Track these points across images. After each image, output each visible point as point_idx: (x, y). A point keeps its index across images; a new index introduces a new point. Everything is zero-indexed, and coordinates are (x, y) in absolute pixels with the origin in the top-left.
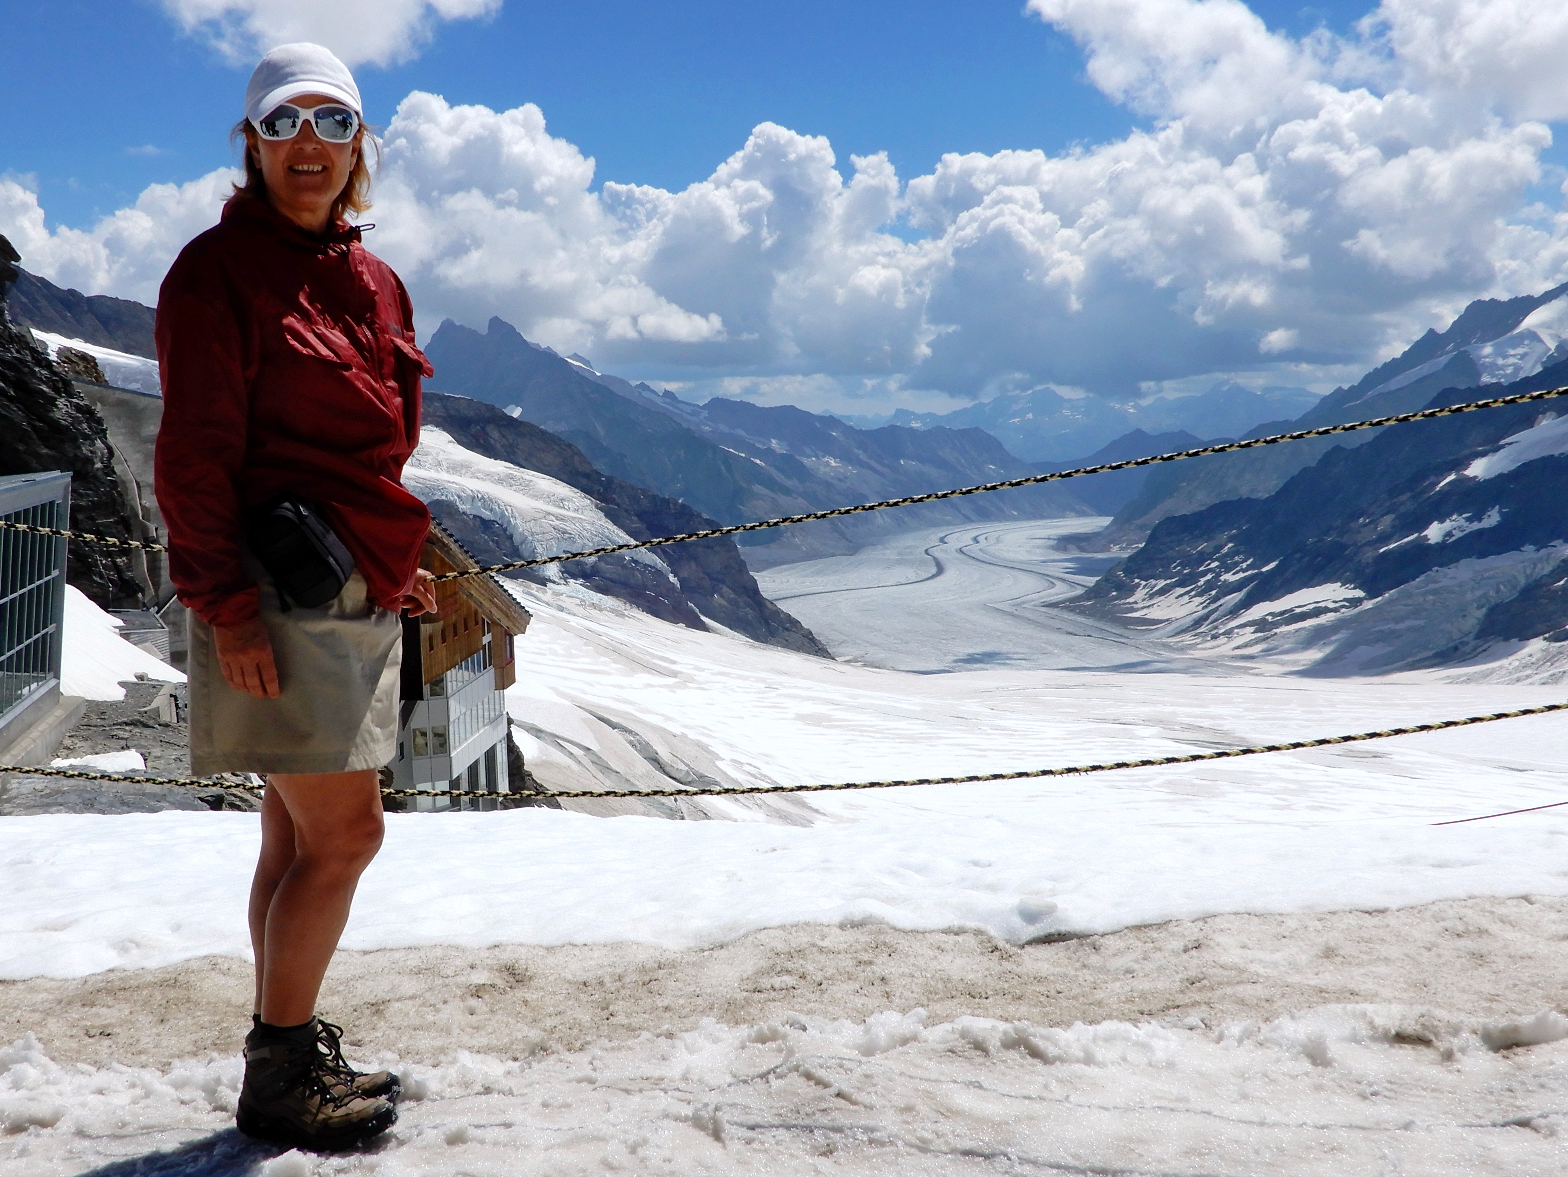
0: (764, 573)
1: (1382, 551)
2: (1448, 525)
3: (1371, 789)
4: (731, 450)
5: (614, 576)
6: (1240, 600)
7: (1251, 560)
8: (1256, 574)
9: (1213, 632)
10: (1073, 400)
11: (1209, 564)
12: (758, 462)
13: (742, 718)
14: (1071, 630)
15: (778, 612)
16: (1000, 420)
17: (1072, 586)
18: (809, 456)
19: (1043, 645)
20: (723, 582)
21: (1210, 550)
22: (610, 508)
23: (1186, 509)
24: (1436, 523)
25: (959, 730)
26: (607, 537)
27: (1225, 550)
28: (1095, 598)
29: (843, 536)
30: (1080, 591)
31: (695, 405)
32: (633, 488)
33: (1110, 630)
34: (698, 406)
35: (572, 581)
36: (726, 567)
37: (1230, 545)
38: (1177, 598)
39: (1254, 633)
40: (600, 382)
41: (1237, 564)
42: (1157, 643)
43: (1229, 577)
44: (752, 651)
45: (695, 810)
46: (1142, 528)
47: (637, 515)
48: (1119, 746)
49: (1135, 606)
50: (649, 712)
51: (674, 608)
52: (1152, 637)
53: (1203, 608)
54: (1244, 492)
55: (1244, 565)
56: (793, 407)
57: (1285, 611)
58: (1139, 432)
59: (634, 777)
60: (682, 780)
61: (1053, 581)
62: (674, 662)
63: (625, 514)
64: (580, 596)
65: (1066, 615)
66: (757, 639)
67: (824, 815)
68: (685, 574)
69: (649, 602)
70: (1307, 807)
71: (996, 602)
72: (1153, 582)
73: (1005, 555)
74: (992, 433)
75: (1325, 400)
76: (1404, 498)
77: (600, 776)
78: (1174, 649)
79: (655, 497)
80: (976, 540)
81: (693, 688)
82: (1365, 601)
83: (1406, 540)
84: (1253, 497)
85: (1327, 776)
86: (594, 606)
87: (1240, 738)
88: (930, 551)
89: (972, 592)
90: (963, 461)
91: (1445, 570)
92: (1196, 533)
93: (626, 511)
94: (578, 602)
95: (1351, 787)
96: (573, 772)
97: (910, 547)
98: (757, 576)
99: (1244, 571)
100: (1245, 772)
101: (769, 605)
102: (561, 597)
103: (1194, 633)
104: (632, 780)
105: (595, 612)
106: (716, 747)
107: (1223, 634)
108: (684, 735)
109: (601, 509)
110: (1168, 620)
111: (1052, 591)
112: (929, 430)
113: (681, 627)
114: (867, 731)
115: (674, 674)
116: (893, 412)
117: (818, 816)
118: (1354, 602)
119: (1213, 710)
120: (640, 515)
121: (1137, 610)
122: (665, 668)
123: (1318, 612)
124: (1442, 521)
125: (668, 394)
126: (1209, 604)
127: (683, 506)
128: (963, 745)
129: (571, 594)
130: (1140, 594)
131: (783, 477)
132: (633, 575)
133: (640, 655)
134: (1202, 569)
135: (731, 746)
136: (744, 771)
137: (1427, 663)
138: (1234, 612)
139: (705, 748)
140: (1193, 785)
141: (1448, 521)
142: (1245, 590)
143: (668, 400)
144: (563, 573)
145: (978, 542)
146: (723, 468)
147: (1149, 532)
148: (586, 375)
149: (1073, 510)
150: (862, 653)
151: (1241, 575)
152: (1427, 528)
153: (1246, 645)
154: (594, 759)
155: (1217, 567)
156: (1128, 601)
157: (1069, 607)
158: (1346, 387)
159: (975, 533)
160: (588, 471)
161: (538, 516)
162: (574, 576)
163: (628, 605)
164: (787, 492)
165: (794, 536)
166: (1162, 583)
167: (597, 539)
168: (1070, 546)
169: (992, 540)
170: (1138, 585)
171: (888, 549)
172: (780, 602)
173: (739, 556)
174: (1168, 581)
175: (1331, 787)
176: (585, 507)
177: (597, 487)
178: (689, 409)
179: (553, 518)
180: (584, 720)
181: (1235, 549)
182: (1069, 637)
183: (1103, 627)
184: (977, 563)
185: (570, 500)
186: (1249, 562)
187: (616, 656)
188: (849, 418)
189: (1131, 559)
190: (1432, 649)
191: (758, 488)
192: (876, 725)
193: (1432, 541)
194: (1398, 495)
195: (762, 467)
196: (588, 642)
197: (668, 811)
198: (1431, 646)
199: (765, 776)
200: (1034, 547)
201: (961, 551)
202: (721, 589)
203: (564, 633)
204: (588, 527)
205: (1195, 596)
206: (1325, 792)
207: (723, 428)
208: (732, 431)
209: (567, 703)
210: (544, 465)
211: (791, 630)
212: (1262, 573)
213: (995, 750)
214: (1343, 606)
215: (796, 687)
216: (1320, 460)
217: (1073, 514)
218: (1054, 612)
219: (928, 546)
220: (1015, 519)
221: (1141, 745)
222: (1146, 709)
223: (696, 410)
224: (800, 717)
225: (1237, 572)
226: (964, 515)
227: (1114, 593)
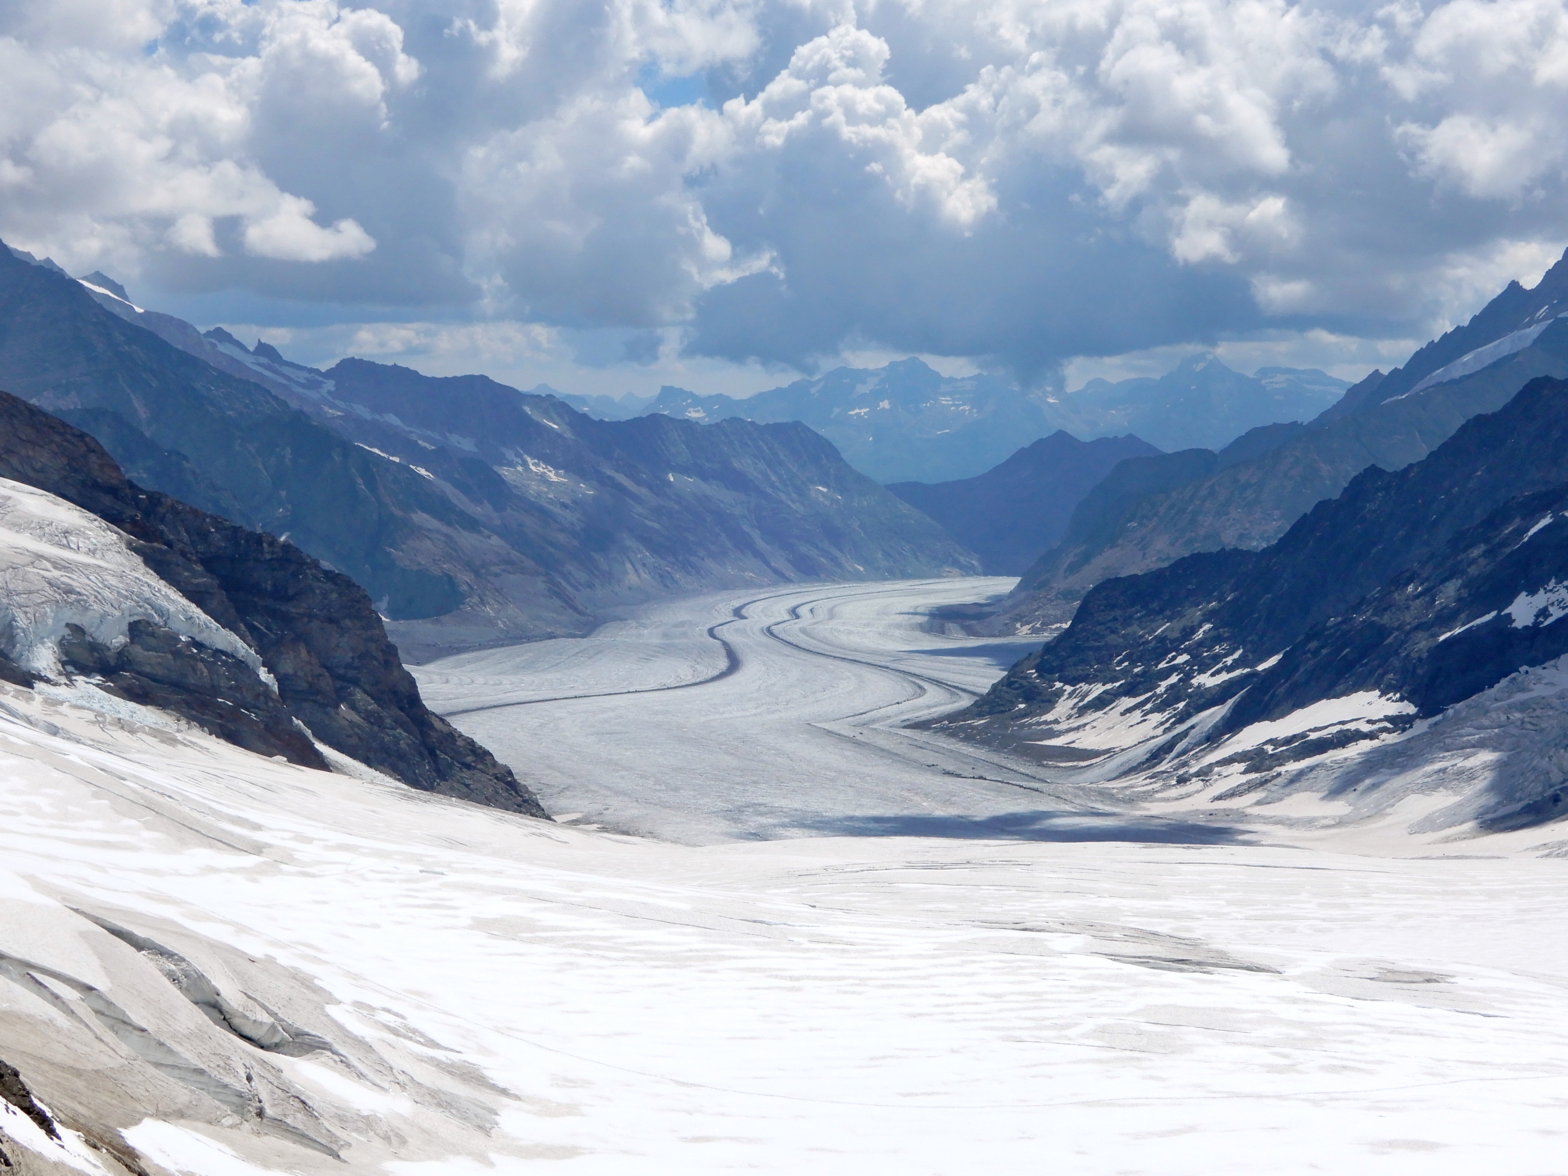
0: (430, 667)
1: (1442, 638)
2: (1541, 599)
3: (1421, 1034)
4: (376, 451)
5: (160, 672)
6: (1223, 718)
7: (1240, 651)
8: (1248, 675)
9: (1181, 772)
10: (956, 380)
11: (1174, 658)
12: (422, 472)
13: (377, 926)
14: (951, 768)
15: (452, 736)
16: (836, 411)
17: (953, 693)
18: (511, 464)
19: (906, 794)
20: (356, 682)
21: (1176, 634)
22: (152, 548)
23: (1137, 568)
24: (1524, 594)
25: (756, 944)
26: (147, 600)
27: (1199, 635)
28: (990, 713)
29: (569, 603)
30: (965, 702)
31: (311, 370)
32: (195, 512)
33: (1015, 767)
34: (317, 371)
35: (80, 679)
36: (361, 657)
37: (1207, 626)
38: (1122, 714)
39: (1244, 773)
40: (142, 325)
41: (1217, 658)
42: (1091, 790)
43: (1206, 680)
44: (405, 805)
45: (282, 1095)
46: (1068, 595)
47: (203, 562)
48: (1021, 968)
49: (1056, 727)
50: (207, 918)
51: (267, 728)
52: (1084, 779)
53: (1166, 731)
54: (1229, 539)
55: (1229, 660)
56: (483, 378)
57: (1294, 736)
58: (1061, 436)
59: (173, 1037)
60: (265, 1041)
61: (922, 683)
62: (257, 827)
63: (181, 560)
64: (96, 706)
65: (944, 742)
66: (414, 782)
67: (518, 1098)
68: (287, 666)
69: (221, 716)
70: (1323, 1068)
71: (827, 721)
72: (1085, 687)
73: (844, 639)
74: (822, 432)
75: (1354, 391)
76: (1475, 552)
77: (109, 1037)
78: (1118, 800)
79: (236, 530)
80: (794, 613)
81: (289, 874)
82: (1418, 721)
83: (1478, 621)
84: (1243, 547)
85: (1354, 1014)
86: (120, 724)
87: (1217, 952)
88: (716, 631)
89: (788, 702)
90: (774, 478)
91: (1538, 670)
92: (1155, 605)
93: (183, 554)
94: (91, 716)
95: (1391, 1032)
96: (59, 1031)
97: (682, 624)
98: (416, 671)
99: (1229, 669)
100: (1224, 1010)
101: (437, 724)
102: (60, 708)
103: (1150, 772)
104: (169, 1043)
105: (121, 736)
106: (327, 979)
107: (1197, 774)
108: (270, 960)
109: (137, 550)
110: (1108, 751)
111: (920, 701)
112: (717, 425)
113: (277, 763)
114: (596, 948)
115: (258, 849)
116: (658, 391)
117: (505, 1100)
118: (1399, 722)
119: (1178, 904)
120: (209, 563)
121: (1059, 734)
122: (241, 837)
123: (1344, 739)
124: (1532, 592)
125: (264, 349)
126: (1174, 724)
127: (286, 547)
128: (761, 970)
129: (80, 702)
130: (1063, 708)
131: (464, 498)
132: (195, 670)
133: (196, 815)
134: (1163, 665)
135: (356, 977)
136: (377, 1022)
137: (1511, 823)
138: (1213, 738)
139: (306, 983)
140: (1140, 1033)
141: (1542, 591)
142: (1230, 702)
143: (264, 360)
144: (64, 664)
145: (798, 617)
146: (360, 481)
147: (1077, 604)
148: (117, 310)
149: (956, 564)
150: (599, 807)
151: (1224, 677)
152: (1510, 603)
153: (1232, 794)
154: (101, 1006)
155: (1186, 662)
156: (1044, 718)
157: (948, 728)
158: (1385, 371)
159: (792, 602)
160: (114, 482)
161: (19, 560)
162: (85, 670)
163: (183, 723)
164: (472, 524)
165: (483, 602)
166: (1098, 689)
167: (129, 603)
168: (950, 625)
169: (822, 614)
170: (1061, 692)
171: (645, 626)
172: (458, 717)
173: (385, 636)
174: (1109, 686)
175: (1359, 1033)
176: (107, 547)
177: (130, 512)
178: (302, 377)
179: (49, 566)
180: (84, 935)
181: (1212, 633)
182: (948, 780)
183: (1004, 762)
184: (795, 652)
185: (79, 533)
186: (1236, 656)
187: (150, 816)
188: (582, 400)
189: (1049, 648)
190: (1520, 800)
191: (420, 518)
192: (613, 937)
193: (1519, 624)
194: (1465, 549)
195: (429, 482)
196: (100, 791)
197: (235, 1099)
198: (1518, 795)
199: (414, 1031)
200: (890, 626)
201: (769, 631)
202: (351, 694)
203: (55, 774)
204: (113, 581)
205: (1151, 711)
206: (1350, 1042)
207: (363, 411)
208: (377, 417)
209: (53, 903)
210: (33, 469)
211: (475, 768)
212: (1255, 674)
213: (816, 978)
214: (1384, 730)
215: (475, 870)
216: (1345, 489)
217: (956, 571)
218: (923, 736)
219: (714, 623)
220: (859, 578)
221: (1057, 966)
222: (1068, 905)
223: (315, 378)
224: (481, 924)
225: (1218, 672)
226: (776, 571)
227: (1022, 706)
